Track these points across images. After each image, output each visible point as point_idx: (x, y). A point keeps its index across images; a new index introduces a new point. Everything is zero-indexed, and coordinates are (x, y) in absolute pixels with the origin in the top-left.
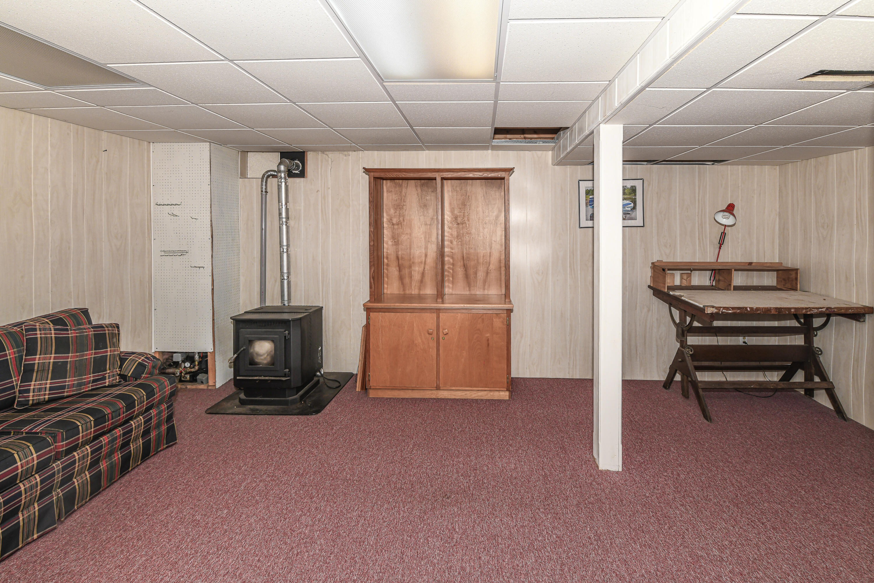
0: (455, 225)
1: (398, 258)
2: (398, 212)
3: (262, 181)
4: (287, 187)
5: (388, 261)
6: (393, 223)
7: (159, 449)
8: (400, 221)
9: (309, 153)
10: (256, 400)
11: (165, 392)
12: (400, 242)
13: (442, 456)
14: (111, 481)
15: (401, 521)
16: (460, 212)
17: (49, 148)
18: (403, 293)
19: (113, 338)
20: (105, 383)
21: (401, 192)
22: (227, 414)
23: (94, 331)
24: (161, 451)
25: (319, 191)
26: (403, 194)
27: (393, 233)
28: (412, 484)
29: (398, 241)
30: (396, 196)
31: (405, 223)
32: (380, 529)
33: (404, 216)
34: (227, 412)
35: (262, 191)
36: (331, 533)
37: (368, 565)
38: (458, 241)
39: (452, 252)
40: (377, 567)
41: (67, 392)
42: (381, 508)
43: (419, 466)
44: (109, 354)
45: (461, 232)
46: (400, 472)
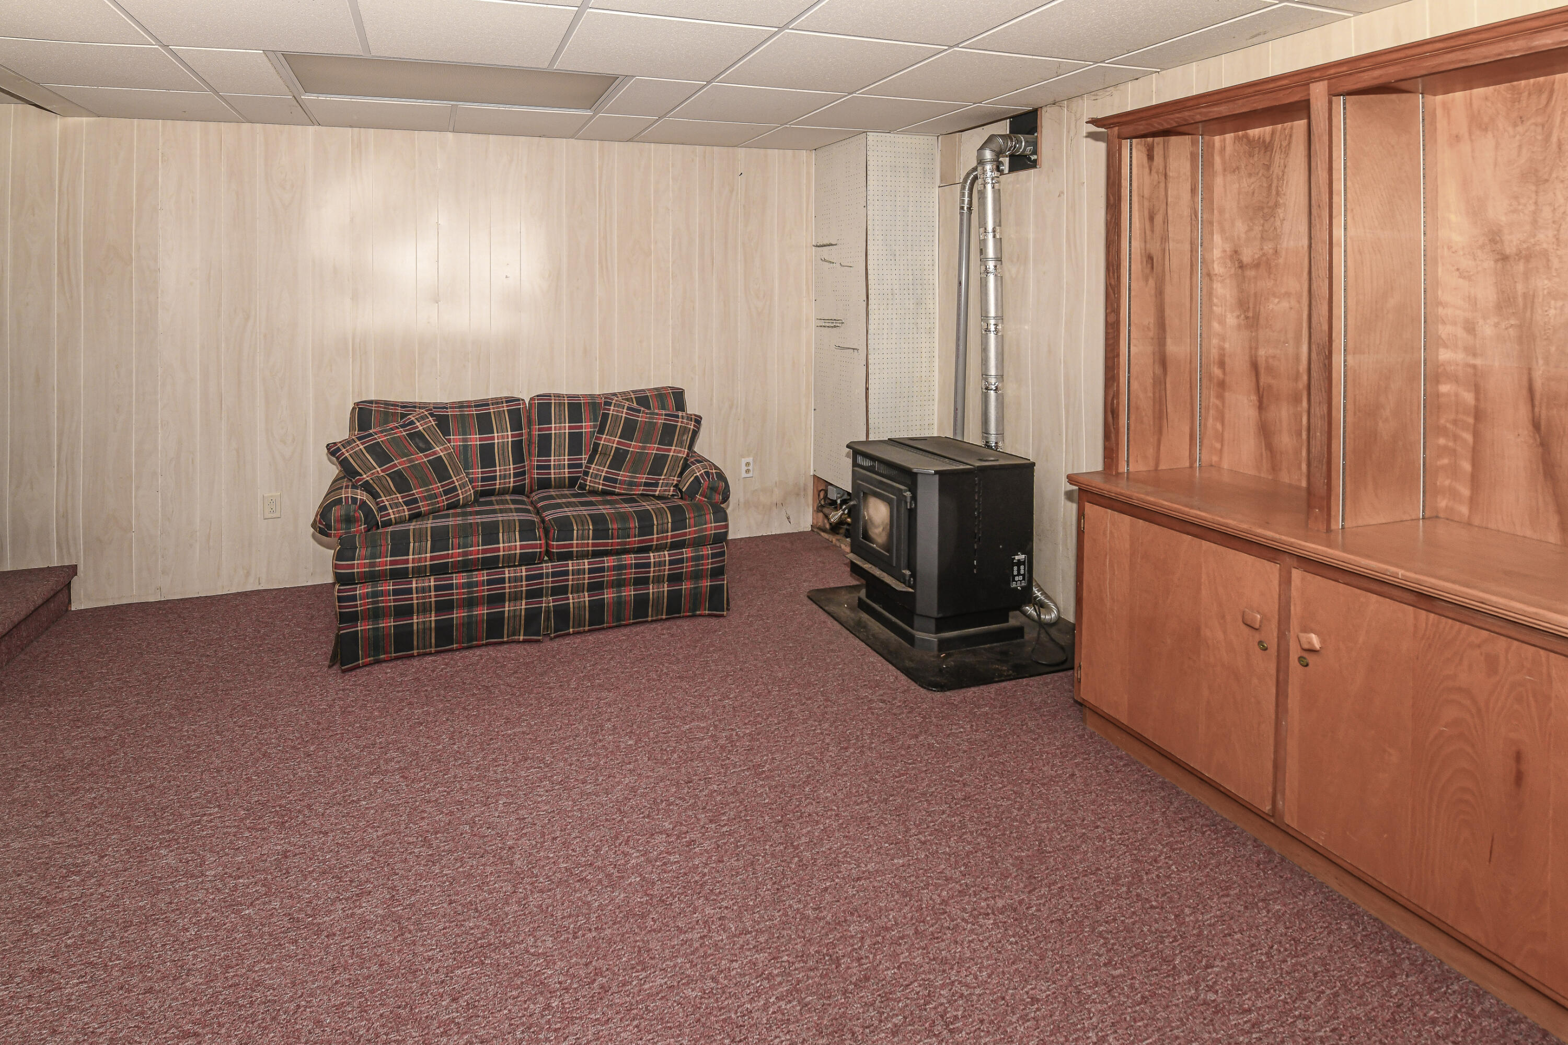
0: (1489, 264)
1: (1255, 366)
2: (1258, 228)
3: (963, 188)
4: (997, 194)
5: (1224, 373)
6: (1240, 262)
7: (698, 613)
8: (1264, 255)
9: (1044, 109)
10: (873, 609)
11: (706, 529)
12: (1262, 321)
13: (1034, 1000)
14: (619, 622)
15: (733, 1016)
16: (1514, 211)
17: (671, 183)
18: (1270, 477)
19: (684, 434)
20: (655, 491)
21: (1268, 167)
22: (824, 610)
23: (665, 419)
24: (700, 615)
25: (1063, 193)
26: (1276, 170)
27: (1241, 291)
28: (867, 979)
29: (1256, 317)
30: (1253, 179)
31: (1281, 261)
32: (691, 981)
33: (1277, 238)
34: (826, 608)
35: (962, 208)
36: (646, 898)
37: (592, 1009)
38: (1503, 325)
39: (1474, 367)
40: (592, 1030)
41: (620, 488)
42: (749, 950)
43: (944, 961)
44: (671, 454)
45: (1520, 288)
46: (887, 929)
